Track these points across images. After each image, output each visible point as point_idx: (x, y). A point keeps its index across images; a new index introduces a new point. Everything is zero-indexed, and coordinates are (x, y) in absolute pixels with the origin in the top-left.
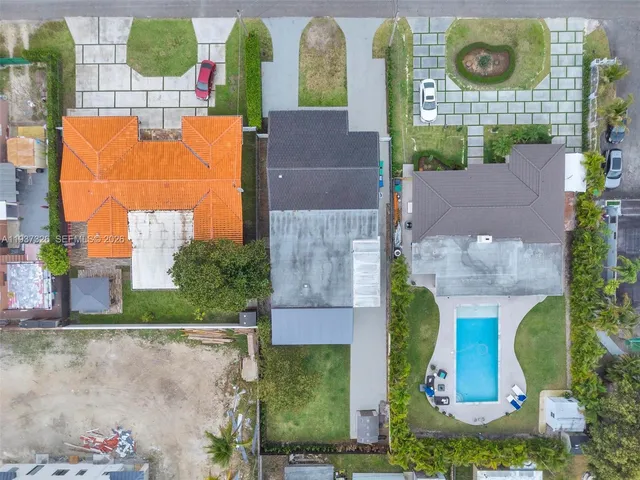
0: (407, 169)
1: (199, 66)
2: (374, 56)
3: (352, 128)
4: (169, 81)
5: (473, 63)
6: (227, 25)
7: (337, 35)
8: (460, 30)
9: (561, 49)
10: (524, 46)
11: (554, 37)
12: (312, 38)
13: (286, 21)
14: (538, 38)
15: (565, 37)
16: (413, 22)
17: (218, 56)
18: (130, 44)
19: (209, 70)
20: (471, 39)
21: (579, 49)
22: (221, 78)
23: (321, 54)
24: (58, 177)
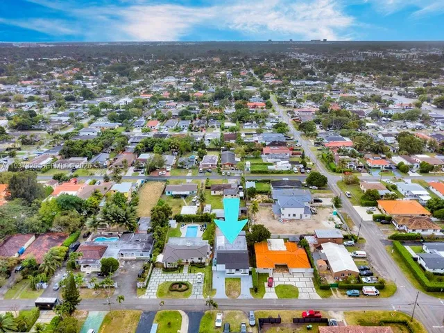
0: (207, 264)
1: (273, 286)
2: (216, 290)
3: (224, 265)
4: (283, 283)
5: (183, 287)
6: (266, 297)
7: (228, 294)
8: (186, 296)
9: (153, 291)
10: (166, 292)
11: (155, 294)
12: (237, 294)
13: (245, 297)
14: (160, 293)
15: (152, 294)
16: (202, 297)
17: (267, 289)
18: (298, 292)
19: (270, 286)
20: (183, 293)
21: (147, 291)
22: (266, 284)
23: (234, 290)
24: (308, 255)
